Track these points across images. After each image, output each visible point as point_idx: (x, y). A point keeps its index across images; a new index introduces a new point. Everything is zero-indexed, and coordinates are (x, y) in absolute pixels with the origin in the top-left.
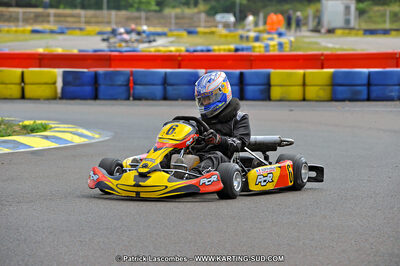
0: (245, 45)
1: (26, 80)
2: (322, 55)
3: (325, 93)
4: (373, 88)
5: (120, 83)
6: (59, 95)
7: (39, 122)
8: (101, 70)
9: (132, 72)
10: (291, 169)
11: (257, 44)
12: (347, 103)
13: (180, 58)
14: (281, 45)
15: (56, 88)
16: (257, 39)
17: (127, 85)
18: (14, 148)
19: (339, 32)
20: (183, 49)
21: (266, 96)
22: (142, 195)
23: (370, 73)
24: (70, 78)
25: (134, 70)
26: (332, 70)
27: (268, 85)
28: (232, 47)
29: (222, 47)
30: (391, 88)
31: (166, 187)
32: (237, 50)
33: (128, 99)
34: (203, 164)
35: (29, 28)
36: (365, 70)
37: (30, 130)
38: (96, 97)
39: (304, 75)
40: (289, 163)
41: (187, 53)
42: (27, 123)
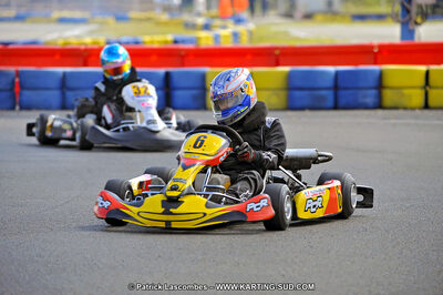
2: (276, 48)
3: (278, 100)
4: (341, 93)
9: (17, 72)
10: (339, 191)
16: (207, 27)
17: (12, 89)
19: (319, 17)
21: (199, 103)
22: (174, 225)
23: (337, 73)
25: (21, 69)
26: (286, 69)
27: (204, 89)
30: (364, 92)
31: (205, 214)
32: (176, 42)
33: (13, 108)
34: (239, 185)
36: (331, 69)
40: (337, 183)
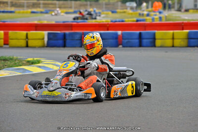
0: (141, 18)
1: (29, 37)
2: (183, 23)
3: (184, 43)
5: (77, 38)
6: (46, 45)
7: (35, 59)
8: (67, 32)
11: (148, 18)
12: (196, 48)
13: (108, 25)
14: (160, 18)
15: (44, 42)
16: (148, 15)
18: (23, 72)
19: (191, 11)
20: (109, 20)
21: (153, 44)
24: (51, 36)
26: (188, 31)
27: (154, 39)
28: (135, 19)
29: (130, 19)
32: (137, 21)
33: (81, 47)
35: (30, 10)
37: (31, 63)
38: (64, 46)
39: (173, 34)
41: (112, 23)
42: (29, 59)
